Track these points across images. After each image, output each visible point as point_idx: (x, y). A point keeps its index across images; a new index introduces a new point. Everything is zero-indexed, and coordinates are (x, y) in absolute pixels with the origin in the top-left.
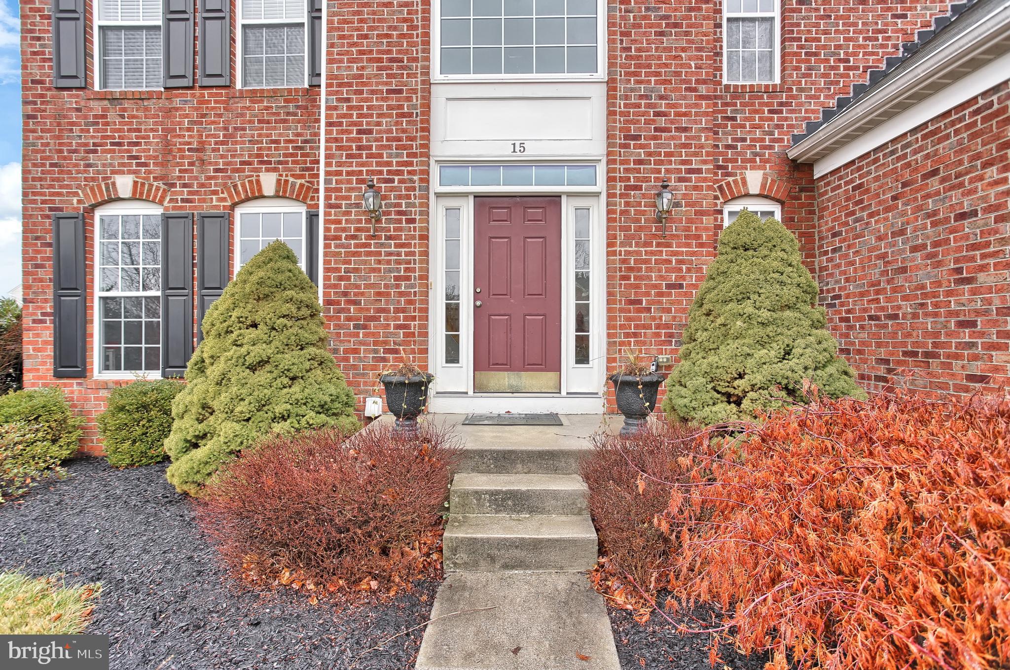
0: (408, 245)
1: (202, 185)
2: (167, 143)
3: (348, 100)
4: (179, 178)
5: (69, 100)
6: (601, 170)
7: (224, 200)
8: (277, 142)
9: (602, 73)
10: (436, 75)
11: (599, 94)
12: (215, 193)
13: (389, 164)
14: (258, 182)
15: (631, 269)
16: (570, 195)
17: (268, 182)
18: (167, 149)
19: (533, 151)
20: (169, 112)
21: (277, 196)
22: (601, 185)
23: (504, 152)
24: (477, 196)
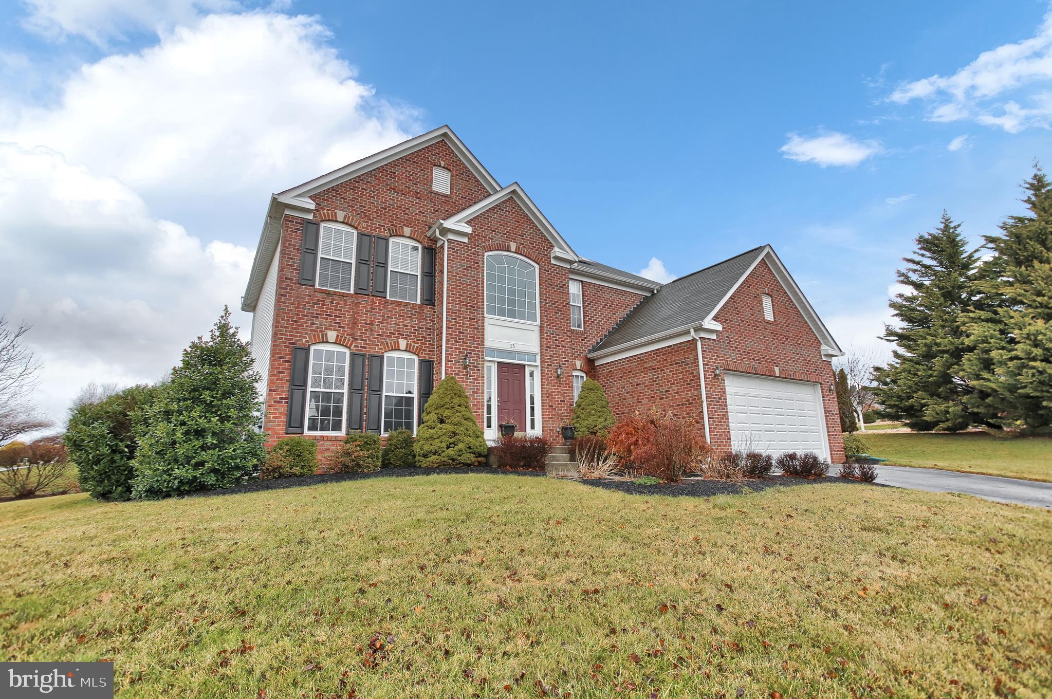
0: (477, 380)
1: (371, 341)
2: (355, 319)
3: (455, 319)
4: (360, 336)
5: (305, 290)
6: (538, 358)
7: (381, 349)
8: (407, 326)
9: (538, 323)
10: (486, 315)
11: (537, 329)
12: (377, 345)
13: (470, 347)
14: (398, 343)
15: (549, 394)
16: (528, 365)
17: (403, 344)
18: (354, 322)
19: (517, 348)
20: (356, 304)
21: (405, 350)
22: (538, 363)
23: (508, 348)
24: (498, 363)
